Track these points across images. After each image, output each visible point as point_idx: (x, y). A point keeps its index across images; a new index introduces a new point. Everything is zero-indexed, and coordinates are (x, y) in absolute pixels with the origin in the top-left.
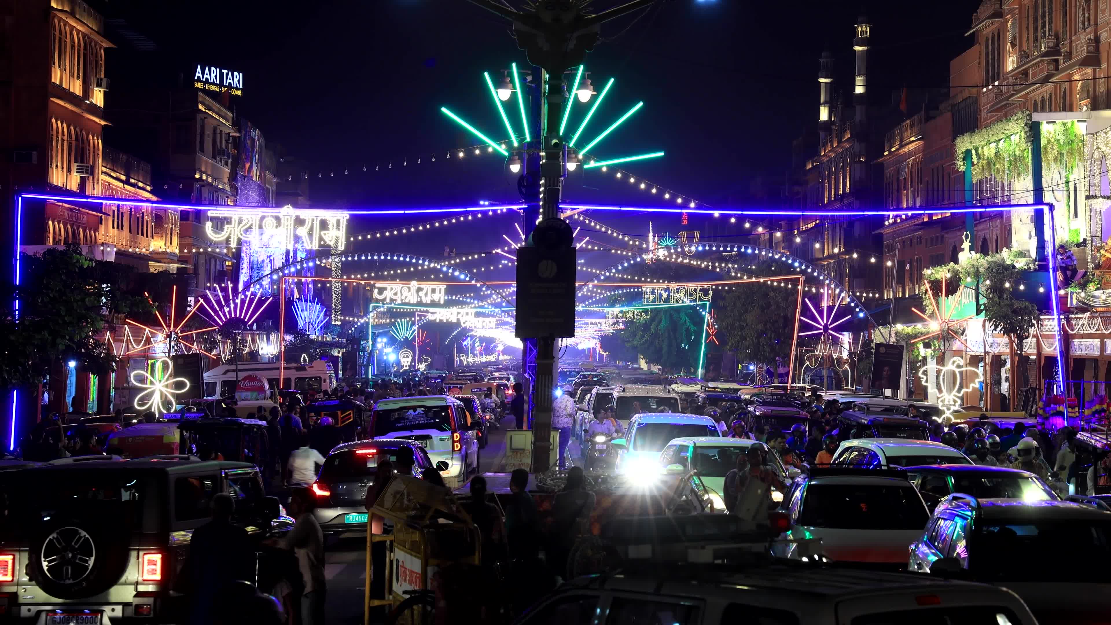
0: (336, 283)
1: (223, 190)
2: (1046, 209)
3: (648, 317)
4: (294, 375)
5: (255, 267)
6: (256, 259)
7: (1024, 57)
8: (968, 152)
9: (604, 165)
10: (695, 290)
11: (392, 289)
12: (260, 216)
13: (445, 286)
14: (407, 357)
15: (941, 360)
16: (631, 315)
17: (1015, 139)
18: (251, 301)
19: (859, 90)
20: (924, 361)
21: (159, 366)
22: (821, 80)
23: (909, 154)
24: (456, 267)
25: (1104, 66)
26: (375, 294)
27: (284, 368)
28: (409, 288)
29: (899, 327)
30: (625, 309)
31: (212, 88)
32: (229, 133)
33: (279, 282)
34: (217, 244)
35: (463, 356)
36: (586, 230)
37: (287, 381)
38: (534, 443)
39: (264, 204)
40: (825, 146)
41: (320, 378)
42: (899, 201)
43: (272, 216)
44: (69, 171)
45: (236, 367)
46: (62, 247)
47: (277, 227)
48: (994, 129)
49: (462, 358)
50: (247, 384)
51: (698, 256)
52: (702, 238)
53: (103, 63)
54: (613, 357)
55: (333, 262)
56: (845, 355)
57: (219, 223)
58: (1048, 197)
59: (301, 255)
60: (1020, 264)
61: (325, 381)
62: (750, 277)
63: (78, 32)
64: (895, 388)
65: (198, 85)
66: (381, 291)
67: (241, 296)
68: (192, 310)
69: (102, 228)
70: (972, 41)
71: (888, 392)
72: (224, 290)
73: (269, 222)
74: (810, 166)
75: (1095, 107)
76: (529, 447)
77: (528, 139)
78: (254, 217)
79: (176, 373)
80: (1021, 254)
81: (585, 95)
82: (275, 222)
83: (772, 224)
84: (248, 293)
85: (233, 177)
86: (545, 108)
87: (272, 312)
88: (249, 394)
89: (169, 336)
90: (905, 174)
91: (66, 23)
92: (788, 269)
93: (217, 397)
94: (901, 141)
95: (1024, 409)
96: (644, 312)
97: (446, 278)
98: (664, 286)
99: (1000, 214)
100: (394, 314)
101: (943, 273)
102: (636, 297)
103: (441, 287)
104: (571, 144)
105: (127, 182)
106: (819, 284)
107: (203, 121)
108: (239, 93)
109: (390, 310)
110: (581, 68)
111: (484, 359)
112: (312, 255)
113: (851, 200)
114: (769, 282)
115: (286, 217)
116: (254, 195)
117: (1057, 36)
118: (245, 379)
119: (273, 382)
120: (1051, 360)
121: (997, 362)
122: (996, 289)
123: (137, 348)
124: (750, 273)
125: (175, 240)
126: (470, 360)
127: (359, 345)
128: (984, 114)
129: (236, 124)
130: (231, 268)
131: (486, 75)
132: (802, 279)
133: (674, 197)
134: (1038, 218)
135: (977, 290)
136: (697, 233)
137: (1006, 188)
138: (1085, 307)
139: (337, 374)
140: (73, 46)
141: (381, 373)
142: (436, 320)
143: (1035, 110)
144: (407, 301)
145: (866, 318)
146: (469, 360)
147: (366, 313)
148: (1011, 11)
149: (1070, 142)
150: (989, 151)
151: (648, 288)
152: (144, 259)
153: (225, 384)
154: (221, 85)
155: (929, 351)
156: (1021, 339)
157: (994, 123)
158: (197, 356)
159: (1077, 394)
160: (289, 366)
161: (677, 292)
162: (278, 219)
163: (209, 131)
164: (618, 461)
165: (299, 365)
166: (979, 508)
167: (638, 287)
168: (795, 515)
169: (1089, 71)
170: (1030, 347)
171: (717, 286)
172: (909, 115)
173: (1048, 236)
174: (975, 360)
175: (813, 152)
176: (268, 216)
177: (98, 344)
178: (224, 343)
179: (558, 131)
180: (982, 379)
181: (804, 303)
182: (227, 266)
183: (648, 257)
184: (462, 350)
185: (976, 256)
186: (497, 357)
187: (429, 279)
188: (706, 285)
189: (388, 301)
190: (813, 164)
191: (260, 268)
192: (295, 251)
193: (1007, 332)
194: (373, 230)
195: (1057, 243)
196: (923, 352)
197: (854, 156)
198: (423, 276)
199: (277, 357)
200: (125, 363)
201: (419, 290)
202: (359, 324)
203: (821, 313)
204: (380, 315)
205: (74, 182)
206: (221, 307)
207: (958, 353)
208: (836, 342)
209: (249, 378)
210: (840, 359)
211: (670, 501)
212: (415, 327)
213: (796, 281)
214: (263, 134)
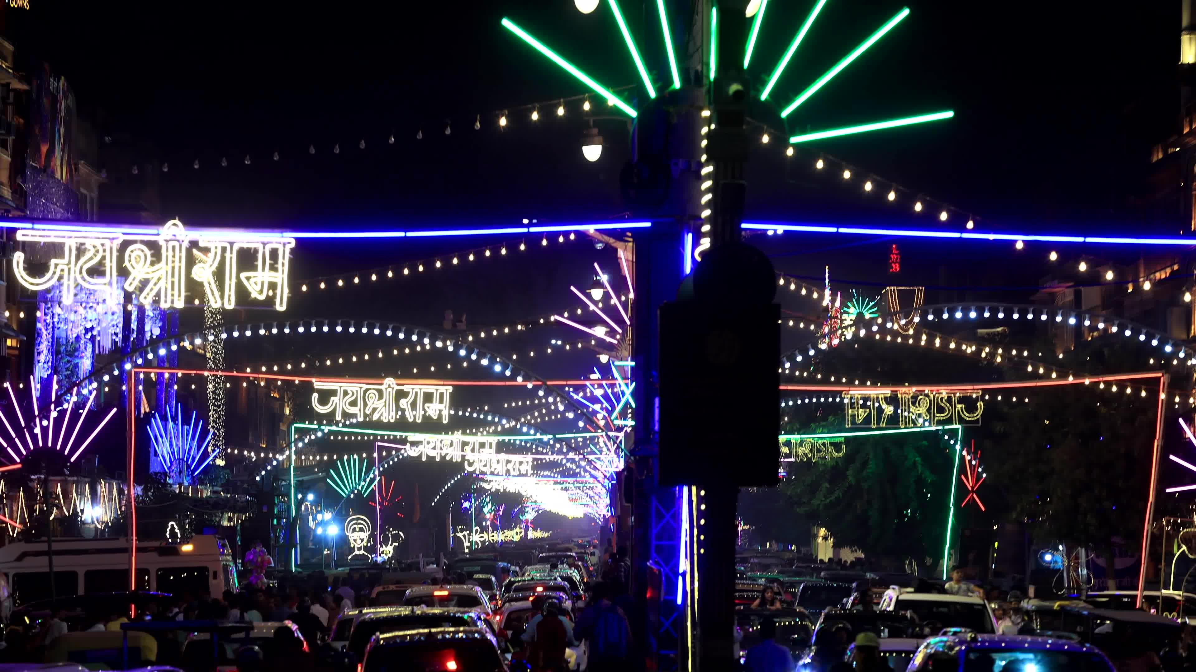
3: (841, 454)
4: (155, 562)
5: (63, 350)
6: (64, 335)
10: (949, 400)
11: (346, 393)
12: (120, 241)
13: (450, 389)
14: (361, 530)
16: (807, 451)
26: (314, 400)
27: (138, 550)
28: (380, 392)
30: (795, 438)
32: (8, 84)
35: (462, 531)
41: (206, 569)
43: (143, 242)
45: (50, 546)
47: (152, 264)
49: (460, 535)
57: (40, 256)
61: (215, 576)
62: (1063, 375)
66: (325, 396)
74: (1160, 156)
78: (107, 243)
82: (148, 253)
85: (17, 172)
87: (113, 442)
96: (832, 444)
97: (460, 372)
98: (887, 391)
102: (830, 413)
103: (445, 390)
104: (765, 95)
109: (334, 434)
111: (499, 537)
114: (1102, 386)
115: (171, 244)
124: (1063, 368)
126: (476, 538)
127: (272, 505)
129: (21, 66)
130: (16, 352)
132: (1164, 379)
136: (920, 292)
141: (313, 561)
142: (420, 456)
144: (375, 417)
147: (291, 440)
151: (854, 395)
160: (146, 544)
161: (914, 404)
162: (154, 247)
165: (164, 544)
167: (834, 394)
171: (993, 393)
176: (134, 242)
182: (9, 348)
184: (462, 517)
186: (523, 534)
187: (424, 374)
188: (972, 390)
189: (339, 417)
190: (1165, 152)
191: (74, 352)
201: (401, 395)
202: (275, 463)
204: (315, 447)
212: (376, 472)
213: (1153, 385)
214: (73, 86)
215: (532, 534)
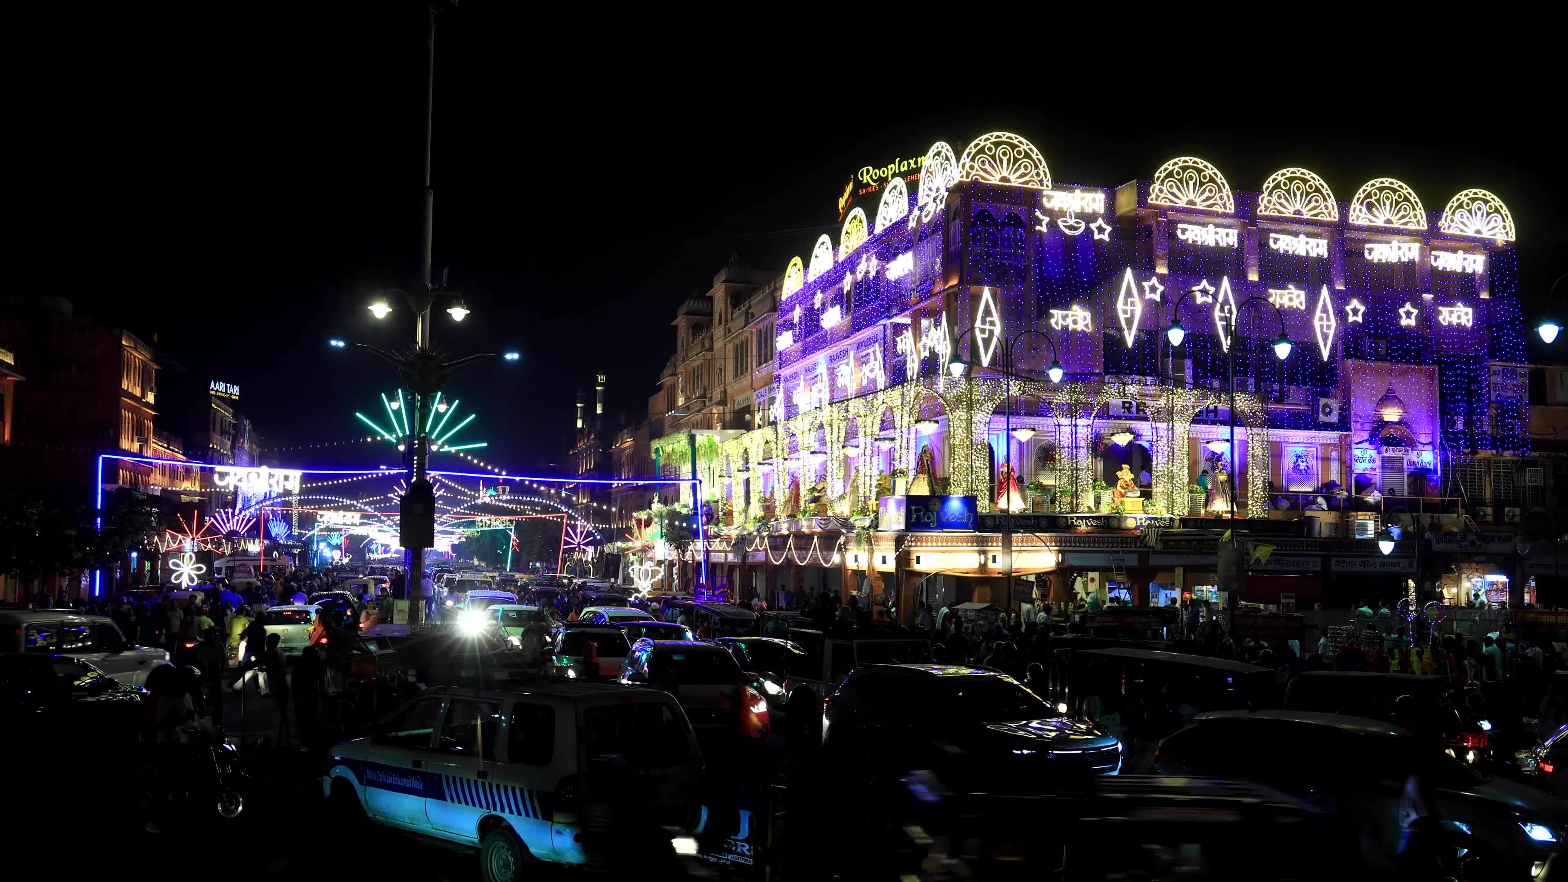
0: (295, 511)
1: (227, 455)
2: (698, 482)
3: (479, 535)
4: (269, 564)
5: (246, 500)
6: (246, 496)
7: (688, 398)
8: (657, 449)
9: (453, 449)
10: (506, 521)
11: (329, 515)
12: (247, 472)
13: (360, 515)
14: (338, 554)
15: (641, 564)
16: (469, 534)
17: (682, 443)
18: (243, 520)
19: (599, 411)
20: (632, 563)
21: (187, 556)
22: (579, 405)
23: (626, 448)
24: (366, 504)
25: (729, 406)
26: (318, 517)
27: (263, 560)
28: (338, 515)
29: (619, 544)
30: (466, 530)
31: (220, 394)
32: (231, 421)
33: (260, 509)
34: (221, 487)
35: (370, 554)
36: (443, 485)
37: (265, 567)
38: (410, 607)
39: (251, 464)
40: (580, 441)
41: (285, 565)
42: (620, 475)
43: (255, 472)
44: (132, 441)
45: (234, 558)
46: (127, 486)
47: (258, 478)
48: (672, 437)
50: (241, 569)
51: (507, 501)
52: (510, 492)
53: (154, 378)
54: (459, 557)
55: (294, 499)
56: (590, 559)
57: (222, 475)
58: (699, 476)
59: (274, 495)
60: (684, 511)
61: (287, 567)
62: (536, 514)
63: (139, 359)
64: (616, 578)
65: (212, 392)
66: (321, 516)
67: (236, 518)
68: (208, 524)
69: (152, 475)
70: (660, 388)
71: (613, 580)
72: (226, 513)
73: (253, 476)
74: (572, 453)
75: (724, 427)
76: (407, 610)
77: (408, 433)
78: (244, 473)
79: (197, 562)
80: (685, 506)
81: (442, 408)
82: (257, 475)
83: (549, 485)
84: (241, 516)
85: (233, 447)
86: (417, 415)
87: (256, 526)
88: (241, 575)
89: (193, 539)
90: (624, 459)
91: (131, 354)
92: (558, 511)
93: (223, 575)
94: (622, 440)
95: (685, 590)
96: (476, 532)
97: (361, 510)
98: (488, 518)
99: (674, 484)
100: (329, 529)
101: (643, 515)
102: (471, 524)
103: (358, 515)
104: (433, 437)
105: (168, 448)
106: (576, 519)
107: (214, 414)
108: (237, 398)
109: (327, 527)
110: (439, 393)
111: (381, 556)
112: (279, 495)
113: (594, 472)
114: (547, 518)
115: (263, 473)
116: (245, 458)
117: (705, 388)
118: (240, 566)
119: (257, 568)
120: (699, 564)
121: (671, 564)
122: (671, 525)
123: (175, 546)
124: (537, 512)
125: (197, 483)
126: (375, 556)
127: (309, 547)
128: (666, 428)
129: (235, 416)
130: (231, 501)
131: (383, 395)
132: (566, 516)
133: (493, 468)
134: (694, 487)
135: (661, 525)
136: (508, 488)
137: (677, 469)
138: (717, 536)
139: (295, 563)
140: (135, 368)
141: (322, 563)
142: (354, 533)
143: (693, 428)
144: (337, 522)
145: (601, 539)
146: (373, 556)
147: (313, 528)
148: (681, 373)
149: (711, 446)
150: (669, 449)
151: (478, 519)
152: (179, 493)
153: (227, 568)
154: (226, 392)
155: (636, 557)
156: (684, 552)
157: (671, 434)
158: (210, 551)
159: (712, 583)
160: (266, 558)
161: (496, 521)
162: (259, 474)
163: (218, 420)
164: (459, 617)
165: (272, 558)
166: (655, 646)
167: (473, 518)
168: (557, 650)
169: (721, 408)
170: (688, 556)
171: (518, 519)
172: (626, 427)
173: (699, 497)
174: (660, 563)
175: (574, 446)
176: (252, 472)
177: (150, 543)
178: (227, 544)
179: (425, 429)
180: (663, 573)
181: (567, 530)
182: (228, 499)
183: (479, 501)
184: (370, 551)
185: (660, 505)
186: (389, 555)
187: (350, 510)
188: (512, 518)
189: (326, 522)
191: (249, 501)
192: (270, 492)
193: (677, 548)
194: (317, 482)
195: (703, 501)
196: (632, 558)
197: (597, 448)
198: (347, 508)
199: (260, 553)
200: (167, 555)
201: (344, 516)
202: (309, 535)
203: (576, 535)
204: (321, 530)
205: (135, 447)
206: (225, 524)
207: (651, 559)
208: (584, 551)
209: (242, 565)
210: (586, 561)
211: (488, 641)
212: (342, 538)
213: (562, 518)
214: (251, 422)
215: (394, 556)
